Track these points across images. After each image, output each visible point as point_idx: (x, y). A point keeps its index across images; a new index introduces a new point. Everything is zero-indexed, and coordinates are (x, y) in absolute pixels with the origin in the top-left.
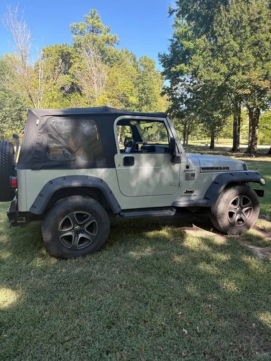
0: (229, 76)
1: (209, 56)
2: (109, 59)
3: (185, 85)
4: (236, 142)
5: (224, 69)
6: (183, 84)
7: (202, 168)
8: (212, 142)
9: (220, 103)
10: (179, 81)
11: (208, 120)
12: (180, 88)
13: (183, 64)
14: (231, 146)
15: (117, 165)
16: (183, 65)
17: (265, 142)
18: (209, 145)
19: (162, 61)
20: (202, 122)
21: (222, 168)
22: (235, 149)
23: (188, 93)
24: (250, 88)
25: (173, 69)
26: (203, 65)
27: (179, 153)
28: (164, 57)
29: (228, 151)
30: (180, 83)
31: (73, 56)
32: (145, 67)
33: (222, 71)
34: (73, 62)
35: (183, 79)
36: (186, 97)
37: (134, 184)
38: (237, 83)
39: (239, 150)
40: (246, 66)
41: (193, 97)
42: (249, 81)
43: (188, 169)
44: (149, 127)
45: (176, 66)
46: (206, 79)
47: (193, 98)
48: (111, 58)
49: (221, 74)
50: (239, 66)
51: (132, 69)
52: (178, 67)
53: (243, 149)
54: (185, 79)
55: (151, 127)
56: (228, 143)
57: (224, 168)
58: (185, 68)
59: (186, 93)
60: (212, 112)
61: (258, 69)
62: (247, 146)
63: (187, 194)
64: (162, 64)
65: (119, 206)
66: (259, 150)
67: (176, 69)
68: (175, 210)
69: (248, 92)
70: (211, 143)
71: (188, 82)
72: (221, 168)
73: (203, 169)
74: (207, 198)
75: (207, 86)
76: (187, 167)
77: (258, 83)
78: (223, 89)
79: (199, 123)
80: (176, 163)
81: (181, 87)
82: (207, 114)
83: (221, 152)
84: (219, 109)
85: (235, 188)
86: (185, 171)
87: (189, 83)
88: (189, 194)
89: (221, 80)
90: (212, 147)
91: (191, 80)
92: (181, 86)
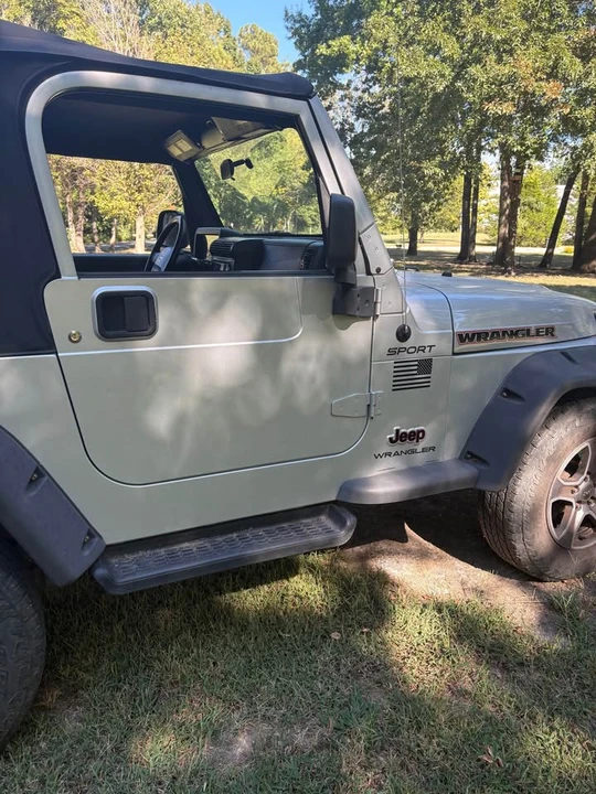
0: (463, 67)
1: (412, 13)
2: (159, 23)
3: (350, 99)
4: (468, 240)
5: (451, 48)
6: (345, 96)
7: (460, 336)
8: (413, 240)
9: (438, 140)
10: (337, 86)
11: (409, 184)
12: (338, 106)
13: (348, 37)
14: (458, 249)
15: (59, 337)
16: (346, 39)
17: (526, 238)
18: (407, 246)
19: (296, 32)
20: (394, 189)
21: (533, 332)
22: (465, 256)
23: (357, 119)
24: (513, 99)
25: (322, 49)
26: (397, 38)
27: (369, 273)
28: (299, 22)
29: (449, 261)
30: (339, 93)
31: (65, 11)
32: (255, 51)
33: (447, 52)
34: (65, 27)
35: (345, 83)
36: (352, 129)
37: (160, 420)
38: (482, 85)
39: (474, 259)
40: (504, 41)
41: (370, 130)
42: (512, 79)
43: (406, 344)
44: (240, 163)
45: (330, 42)
46: (405, 73)
47: (371, 132)
48: (165, 21)
49: (444, 60)
50: (489, 39)
51: (220, 53)
52: (335, 43)
53: (483, 255)
54: (350, 81)
55: (249, 164)
56: (450, 243)
57: (538, 331)
58: (352, 48)
59: (352, 119)
60: (420, 162)
61: (531, 50)
62: (494, 249)
63: (398, 447)
64: (293, 40)
65: (92, 533)
66: (520, 258)
67: (329, 51)
68: (351, 521)
69: (507, 108)
70: (410, 243)
71: (356, 89)
72: (527, 333)
73: (463, 338)
74: (473, 456)
75: (408, 94)
76: (403, 335)
77: (533, 86)
78: (447, 104)
79: (387, 191)
80: (355, 318)
81: (341, 104)
82: (407, 170)
83: (435, 264)
84: (435, 155)
85: (580, 410)
86: (392, 352)
87: (359, 93)
88: (407, 446)
89: (443, 76)
90: (412, 251)
91: (365, 86)
92: (341, 100)
